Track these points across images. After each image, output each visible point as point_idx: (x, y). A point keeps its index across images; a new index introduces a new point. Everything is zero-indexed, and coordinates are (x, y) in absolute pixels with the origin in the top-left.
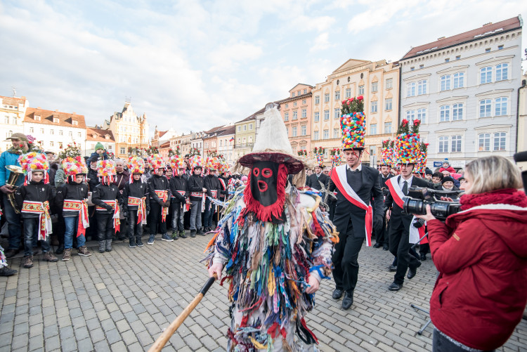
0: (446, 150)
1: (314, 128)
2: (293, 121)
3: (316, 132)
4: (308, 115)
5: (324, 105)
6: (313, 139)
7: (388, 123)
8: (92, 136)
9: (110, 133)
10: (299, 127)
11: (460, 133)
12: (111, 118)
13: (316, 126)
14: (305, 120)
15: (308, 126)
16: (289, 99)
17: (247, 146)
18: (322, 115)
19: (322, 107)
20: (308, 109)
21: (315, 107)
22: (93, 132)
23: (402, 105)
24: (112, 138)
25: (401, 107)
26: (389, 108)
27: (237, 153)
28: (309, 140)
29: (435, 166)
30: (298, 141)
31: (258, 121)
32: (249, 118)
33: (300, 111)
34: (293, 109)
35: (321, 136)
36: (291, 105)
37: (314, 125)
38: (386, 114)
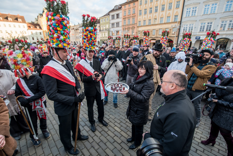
0: (203, 30)
1: (139, 20)
2: (128, 15)
3: (140, 22)
4: (136, 12)
5: (144, 6)
6: (138, 25)
7: (176, 16)
8: (30, 27)
9: (39, 25)
10: (131, 19)
11: (212, 21)
12: (38, 17)
13: (140, 19)
14: (134, 15)
15: (136, 18)
16: (126, 2)
17: (106, 30)
18: (143, 12)
19: (143, 7)
20: (136, 8)
21: (139, 7)
22: (30, 25)
23: (185, 4)
24: (40, 28)
25: (184, 6)
26: (177, 7)
27: (101, 34)
28: (136, 26)
29: (196, 39)
30: (131, 27)
31: (111, 16)
32: (106, 14)
33: (132, 9)
34: (128, 9)
35: (142, 24)
36: (127, 6)
37: (139, 18)
38: (176, 11)
